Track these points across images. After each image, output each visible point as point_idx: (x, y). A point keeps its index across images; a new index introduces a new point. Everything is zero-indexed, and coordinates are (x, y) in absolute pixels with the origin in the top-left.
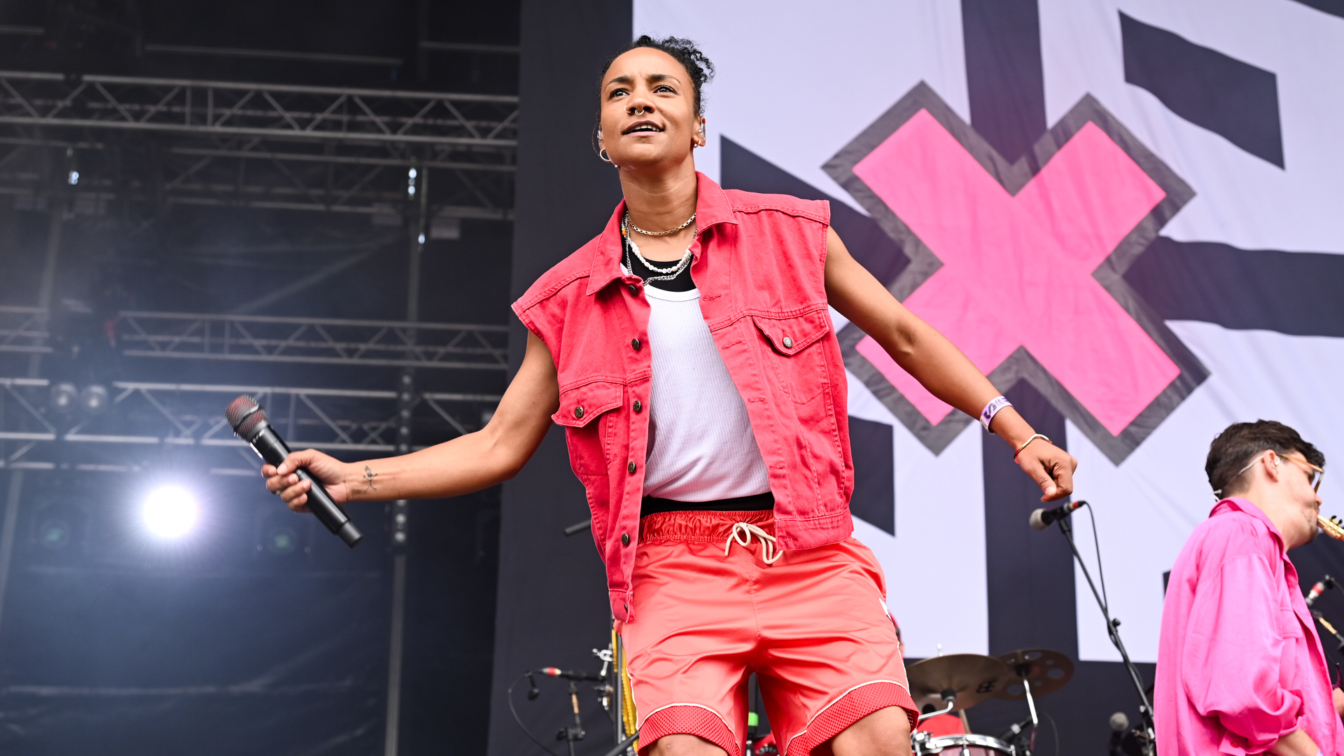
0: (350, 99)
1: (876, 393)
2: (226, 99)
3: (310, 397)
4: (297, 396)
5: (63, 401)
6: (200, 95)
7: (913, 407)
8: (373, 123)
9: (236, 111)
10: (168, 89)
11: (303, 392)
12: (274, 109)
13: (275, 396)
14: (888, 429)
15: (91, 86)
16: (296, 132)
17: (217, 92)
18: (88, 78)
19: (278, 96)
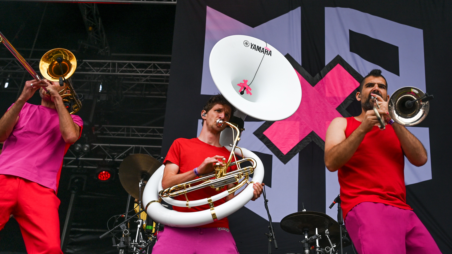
0: (154, 64)
1: (267, 146)
2: (120, 65)
3: (145, 147)
4: (142, 147)
5: (78, 148)
6: (114, 64)
7: (279, 149)
8: (161, 71)
9: (123, 69)
10: (105, 63)
11: (143, 146)
12: (134, 68)
13: (136, 147)
14: (272, 156)
15: (85, 63)
16: (140, 74)
17: (118, 63)
18: (84, 61)
19: (134, 64)
